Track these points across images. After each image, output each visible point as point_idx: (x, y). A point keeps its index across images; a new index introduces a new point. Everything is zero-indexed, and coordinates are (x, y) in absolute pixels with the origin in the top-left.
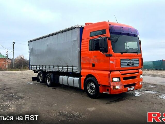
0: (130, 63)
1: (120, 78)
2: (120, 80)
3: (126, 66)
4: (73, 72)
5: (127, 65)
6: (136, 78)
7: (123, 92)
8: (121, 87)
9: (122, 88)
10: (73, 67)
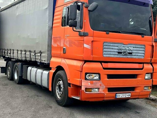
0: (123, 51)
1: (99, 74)
2: (100, 78)
3: (116, 56)
4: (41, 61)
5: (117, 53)
6: (136, 78)
7: (105, 99)
8: (100, 90)
9: (103, 92)
10: (41, 53)
